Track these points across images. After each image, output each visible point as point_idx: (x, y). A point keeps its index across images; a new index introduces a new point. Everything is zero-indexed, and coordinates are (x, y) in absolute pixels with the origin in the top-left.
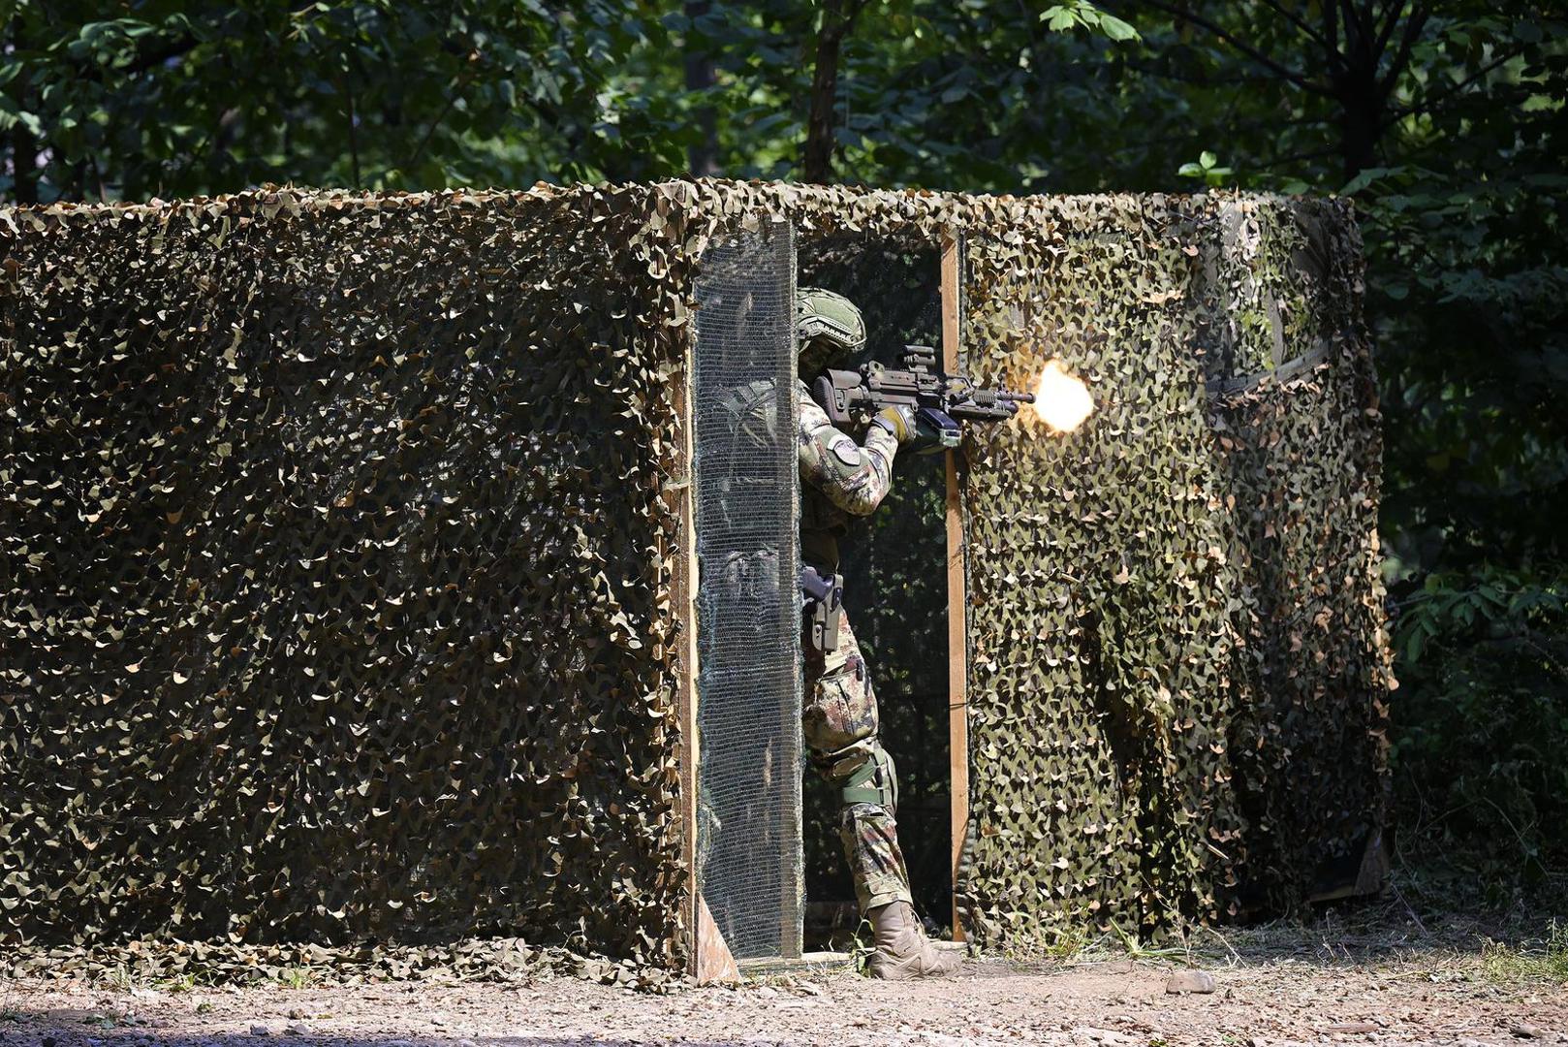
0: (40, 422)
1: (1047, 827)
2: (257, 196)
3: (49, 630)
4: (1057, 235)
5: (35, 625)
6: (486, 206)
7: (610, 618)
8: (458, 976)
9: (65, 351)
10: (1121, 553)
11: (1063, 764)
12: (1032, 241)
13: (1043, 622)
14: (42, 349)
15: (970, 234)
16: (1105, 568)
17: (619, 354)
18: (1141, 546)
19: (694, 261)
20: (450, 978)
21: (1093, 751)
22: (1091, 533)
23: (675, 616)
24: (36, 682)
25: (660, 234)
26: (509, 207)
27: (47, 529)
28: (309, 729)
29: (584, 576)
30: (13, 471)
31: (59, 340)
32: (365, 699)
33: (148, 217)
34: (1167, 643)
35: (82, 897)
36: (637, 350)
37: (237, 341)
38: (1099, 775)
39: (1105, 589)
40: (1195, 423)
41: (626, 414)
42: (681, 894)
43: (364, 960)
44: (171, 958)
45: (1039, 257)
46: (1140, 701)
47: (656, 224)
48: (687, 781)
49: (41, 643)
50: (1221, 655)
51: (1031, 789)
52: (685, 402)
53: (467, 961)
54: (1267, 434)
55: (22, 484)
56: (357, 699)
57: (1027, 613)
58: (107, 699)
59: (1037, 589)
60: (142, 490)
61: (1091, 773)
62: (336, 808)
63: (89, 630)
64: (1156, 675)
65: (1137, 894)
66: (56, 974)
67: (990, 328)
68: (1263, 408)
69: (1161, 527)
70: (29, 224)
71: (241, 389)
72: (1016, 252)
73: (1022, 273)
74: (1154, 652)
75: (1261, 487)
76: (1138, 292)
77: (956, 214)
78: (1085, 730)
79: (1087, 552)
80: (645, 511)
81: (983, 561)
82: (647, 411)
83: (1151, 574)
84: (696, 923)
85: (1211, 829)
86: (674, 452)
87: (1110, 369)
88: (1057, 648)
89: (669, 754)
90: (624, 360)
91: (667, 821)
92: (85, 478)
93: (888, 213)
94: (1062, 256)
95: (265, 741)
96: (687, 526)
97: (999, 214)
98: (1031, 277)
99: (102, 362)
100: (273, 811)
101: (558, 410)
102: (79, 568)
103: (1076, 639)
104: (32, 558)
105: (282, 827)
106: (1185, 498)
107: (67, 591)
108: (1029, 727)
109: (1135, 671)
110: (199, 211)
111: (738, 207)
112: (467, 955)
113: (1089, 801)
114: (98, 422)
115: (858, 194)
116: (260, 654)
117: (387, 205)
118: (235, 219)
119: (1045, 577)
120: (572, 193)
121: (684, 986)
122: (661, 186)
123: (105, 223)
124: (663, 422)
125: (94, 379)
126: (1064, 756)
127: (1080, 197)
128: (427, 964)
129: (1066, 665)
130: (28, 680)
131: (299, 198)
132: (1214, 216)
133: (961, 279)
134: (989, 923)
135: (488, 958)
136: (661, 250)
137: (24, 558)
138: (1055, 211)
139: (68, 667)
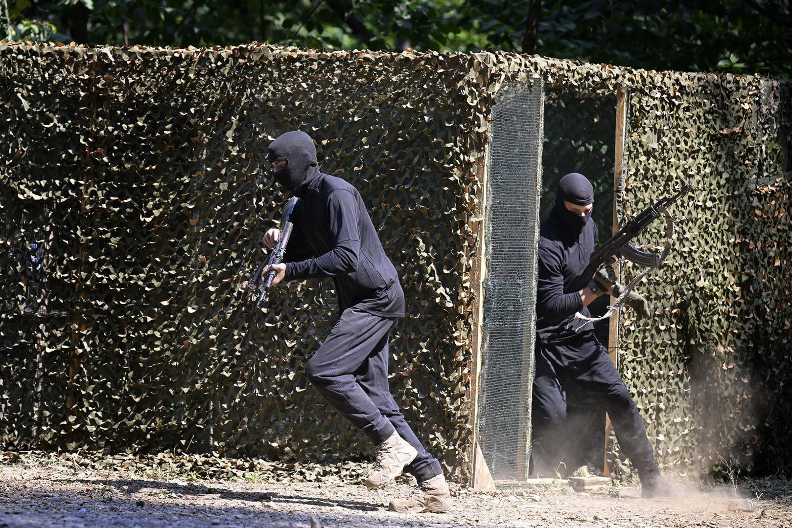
0: (121, 165)
1: (654, 417)
2: (249, 48)
3: (120, 280)
4: (678, 94)
5: (112, 277)
6: (378, 60)
7: (436, 290)
8: (343, 481)
9: (137, 127)
10: (701, 270)
11: (664, 384)
12: (665, 96)
13: (659, 305)
14: (124, 126)
15: (633, 90)
16: (691, 278)
17: (449, 145)
18: (711, 267)
19: (492, 97)
20: (338, 481)
21: (681, 378)
22: (685, 258)
23: (472, 291)
24: (111, 308)
25: (475, 81)
26: (390, 61)
27: (122, 224)
28: (262, 341)
29: (422, 266)
30: (104, 192)
31: (134, 121)
32: (295, 326)
33: (187, 56)
34: (723, 320)
35: (131, 427)
36: (459, 144)
37: (234, 127)
38: (683, 390)
39: (692, 289)
40: (742, 201)
41: (451, 179)
42: (468, 443)
43: (290, 470)
44: (183, 463)
45: (668, 105)
46: (708, 351)
47: (472, 75)
48: (474, 382)
49: (115, 287)
50: (750, 329)
51: (646, 396)
52: (483, 174)
53: (348, 473)
54: (779, 209)
55: (109, 199)
56: (290, 327)
57: (651, 300)
58: (149, 319)
59: (656, 286)
60: (177, 205)
61: (679, 388)
62: (275, 386)
63: (142, 281)
64: (716, 337)
65: (700, 457)
66: (119, 468)
67: (640, 142)
68: (777, 195)
69: (722, 257)
70: (120, 56)
71: (234, 153)
72: (657, 102)
73: (659, 113)
74: (716, 325)
75: (774, 238)
76: (717, 127)
77: (626, 79)
78: (677, 365)
79: (683, 268)
80: (458, 232)
81: (631, 269)
82: (462, 178)
83: (716, 282)
84: (475, 459)
85: (740, 424)
86: (476, 201)
87: (699, 169)
88: (665, 320)
89: (465, 366)
90: (451, 149)
91: (462, 403)
92: (145, 197)
93: (592, 76)
94: (679, 105)
95: (238, 347)
96: (481, 242)
97: (649, 80)
98: (663, 116)
99: (158, 134)
100: (240, 386)
101: (412, 175)
102: (139, 247)
103: (676, 315)
104: (113, 239)
105: (244, 395)
106: (734, 242)
107: (131, 259)
108: (648, 363)
109: (706, 334)
110: (216, 55)
111: (517, 68)
112: (347, 470)
113: (678, 404)
114: (154, 167)
115: (577, 65)
116: (237, 299)
117: (322, 57)
118: (236, 60)
119: (661, 281)
120: (426, 56)
121: (468, 492)
122: (476, 54)
123: (163, 58)
124: (471, 184)
125: (153, 143)
126: (664, 379)
127: (690, 73)
128: (325, 474)
129: (668, 330)
130: (106, 307)
131: (272, 50)
132: (757, 88)
133: (627, 114)
134: (624, 468)
135: (359, 472)
136: (475, 90)
137: (108, 240)
138: (677, 80)
139: (129, 300)
